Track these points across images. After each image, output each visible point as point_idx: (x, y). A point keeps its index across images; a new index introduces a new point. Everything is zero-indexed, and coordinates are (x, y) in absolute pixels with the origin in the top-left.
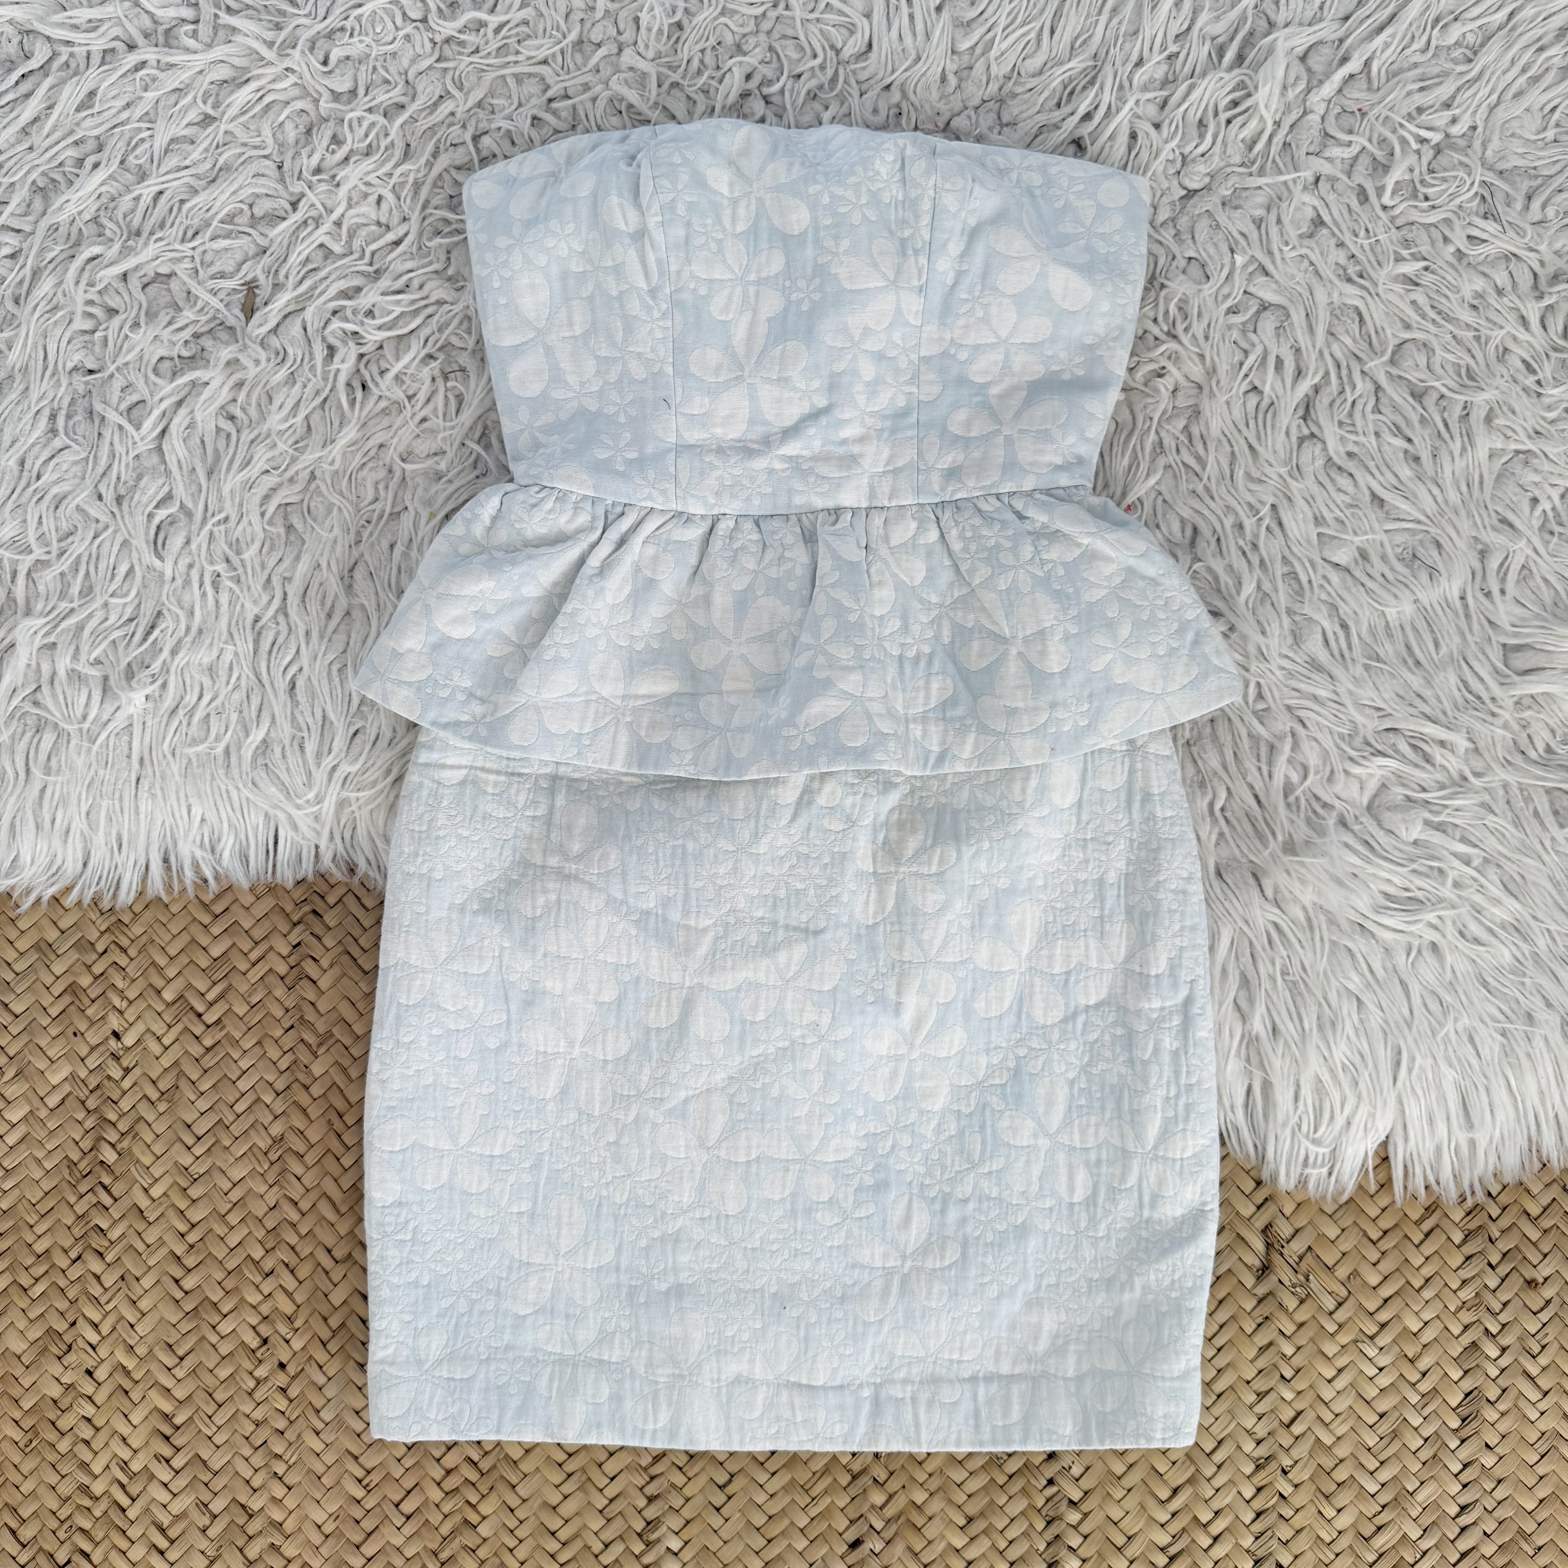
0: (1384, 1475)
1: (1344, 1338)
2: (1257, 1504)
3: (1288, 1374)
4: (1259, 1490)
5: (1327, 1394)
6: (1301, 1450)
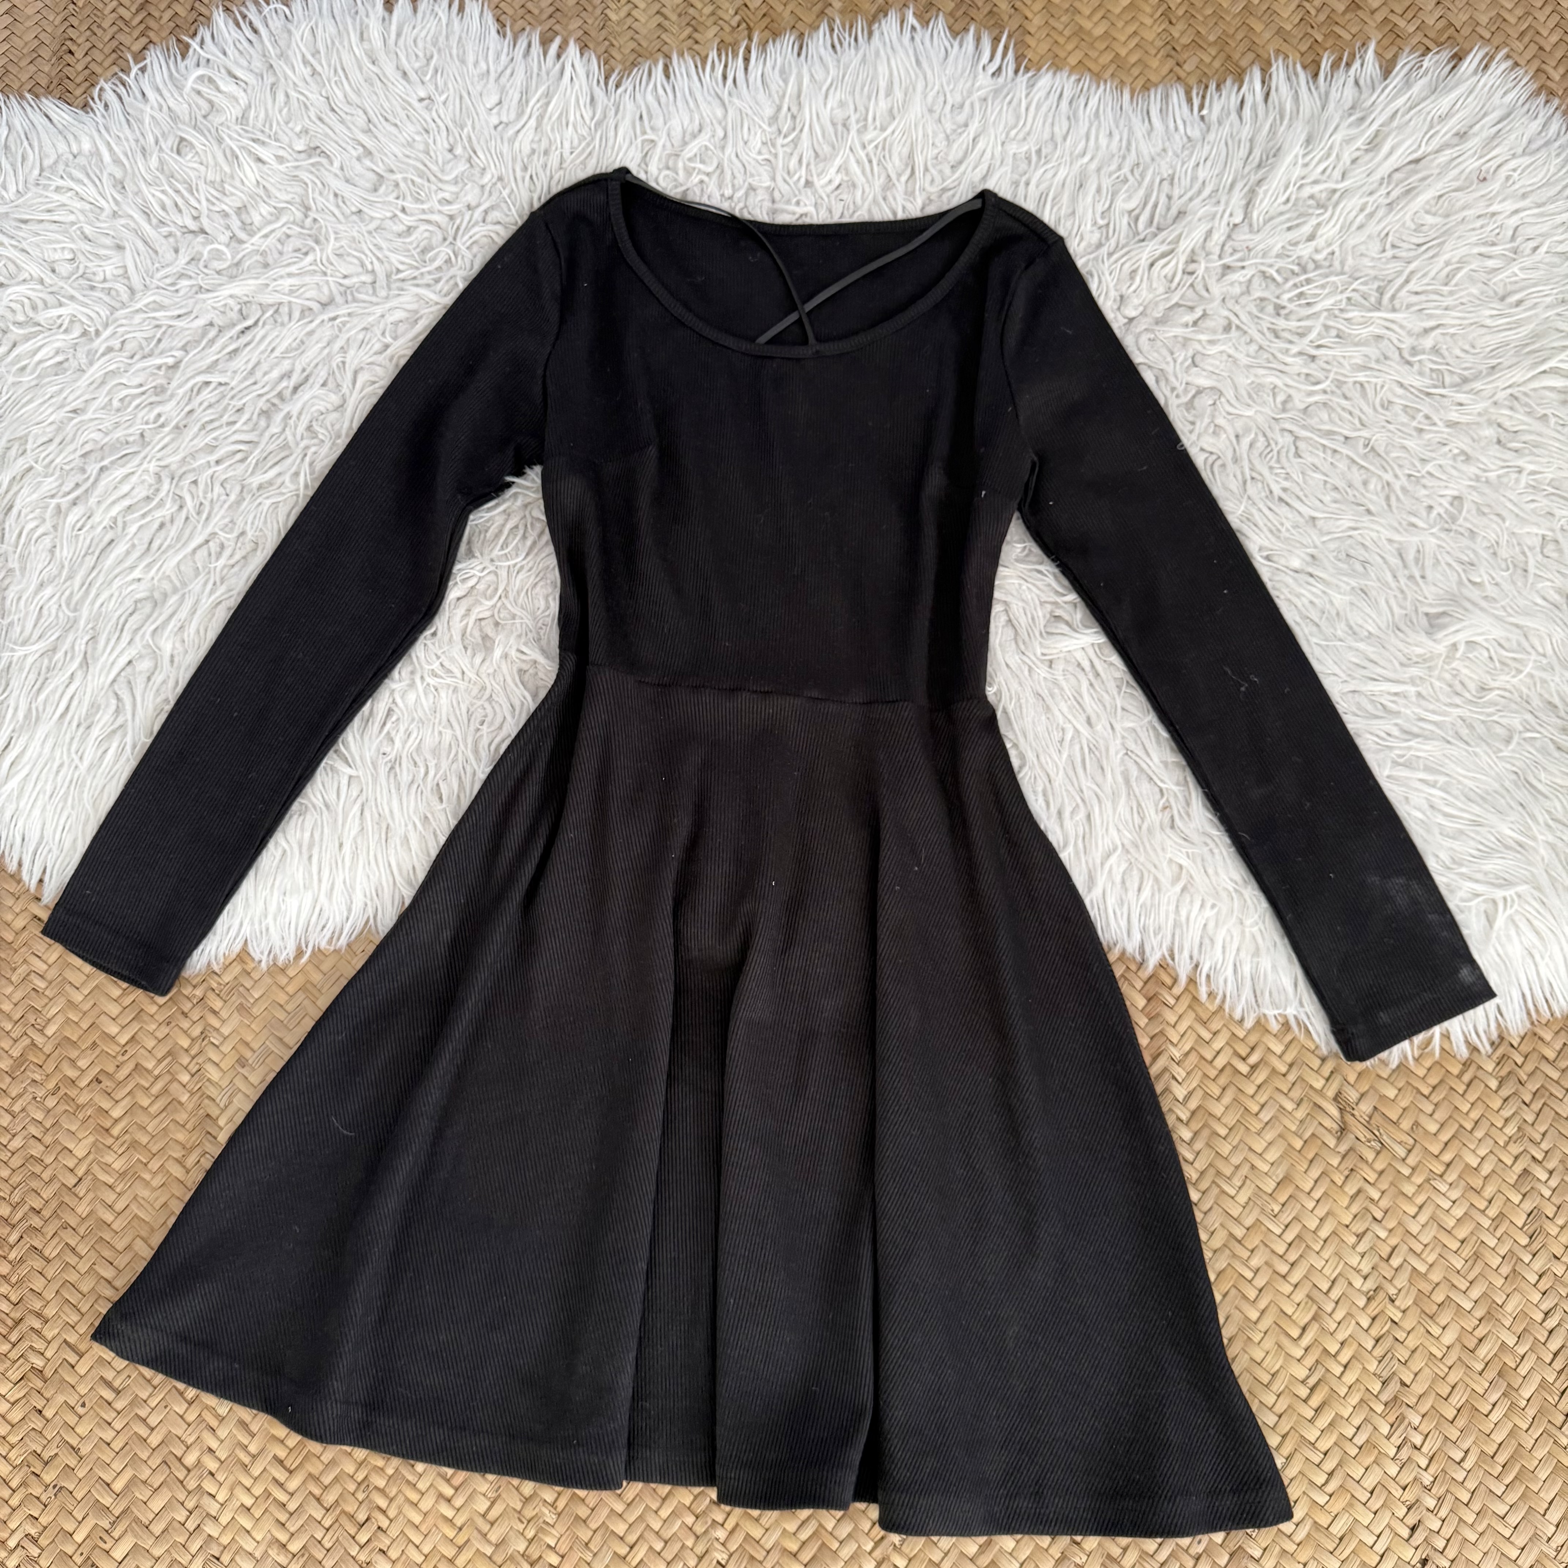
0: (1475, 1293)
1: (1418, 1180)
2: (1374, 1332)
3: (1379, 1215)
4: (1374, 1319)
5: (1414, 1228)
6: (1401, 1281)
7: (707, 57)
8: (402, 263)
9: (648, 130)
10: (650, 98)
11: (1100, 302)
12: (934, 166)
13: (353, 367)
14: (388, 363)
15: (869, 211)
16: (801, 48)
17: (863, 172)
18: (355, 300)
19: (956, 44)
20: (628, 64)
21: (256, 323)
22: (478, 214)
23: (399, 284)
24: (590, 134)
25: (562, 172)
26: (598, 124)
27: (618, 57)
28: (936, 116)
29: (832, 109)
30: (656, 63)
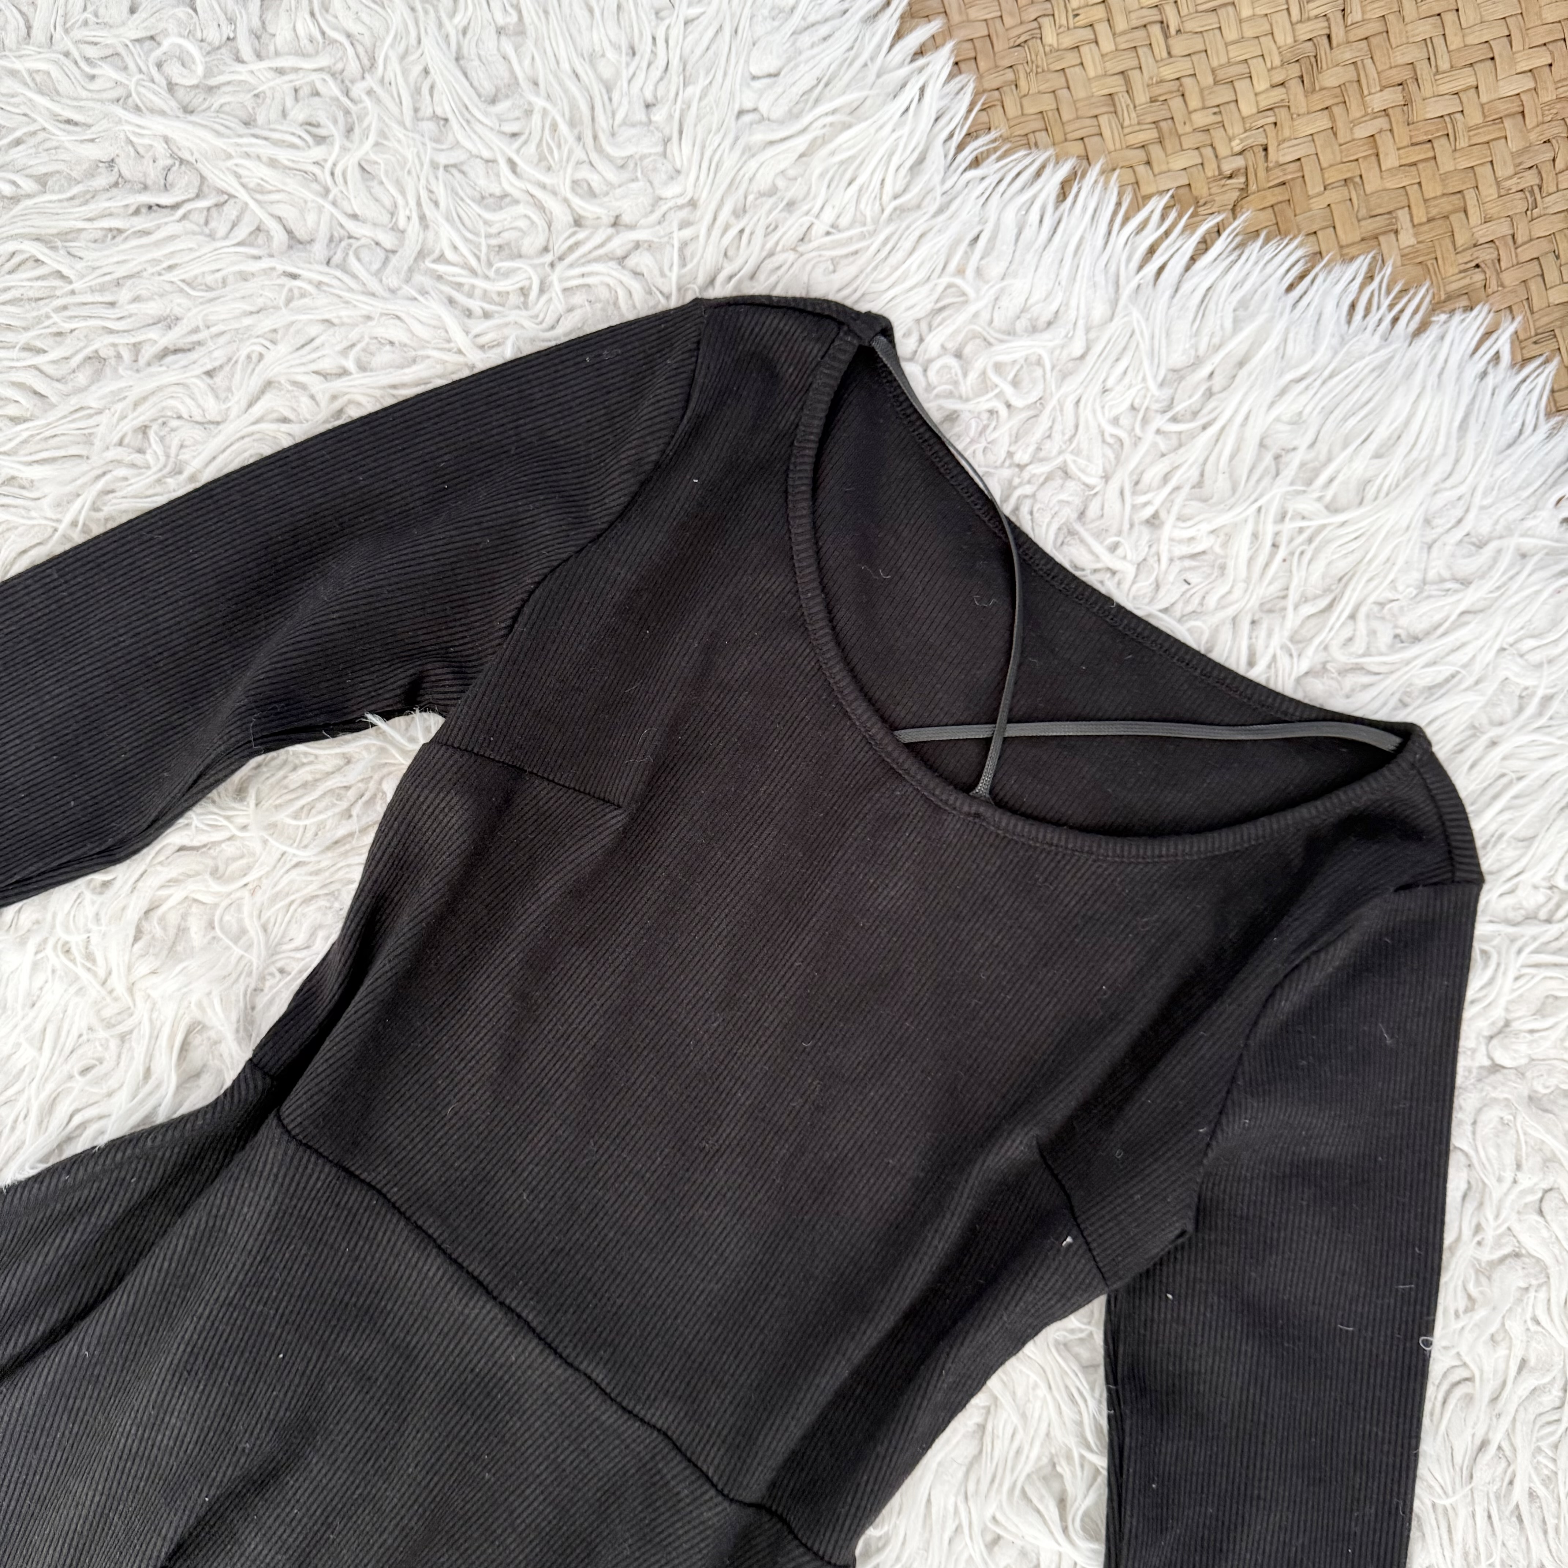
7: (1147, 198)
8: (455, 248)
9: (970, 272)
10: (1010, 218)
11: (1468, 1013)
12: (1368, 616)
13: (269, 375)
14: (323, 403)
15: (1216, 631)
16: (1302, 277)
17: (1251, 560)
18: (343, 267)
19: (1545, 428)
20: (1019, 131)
21: (175, 207)
22: (619, 243)
23: (427, 282)
24: (876, 221)
25: (792, 256)
26: (901, 211)
27: (1012, 110)
28: (1431, 535)
29: (1277, 419)
30: (1058, 160)
